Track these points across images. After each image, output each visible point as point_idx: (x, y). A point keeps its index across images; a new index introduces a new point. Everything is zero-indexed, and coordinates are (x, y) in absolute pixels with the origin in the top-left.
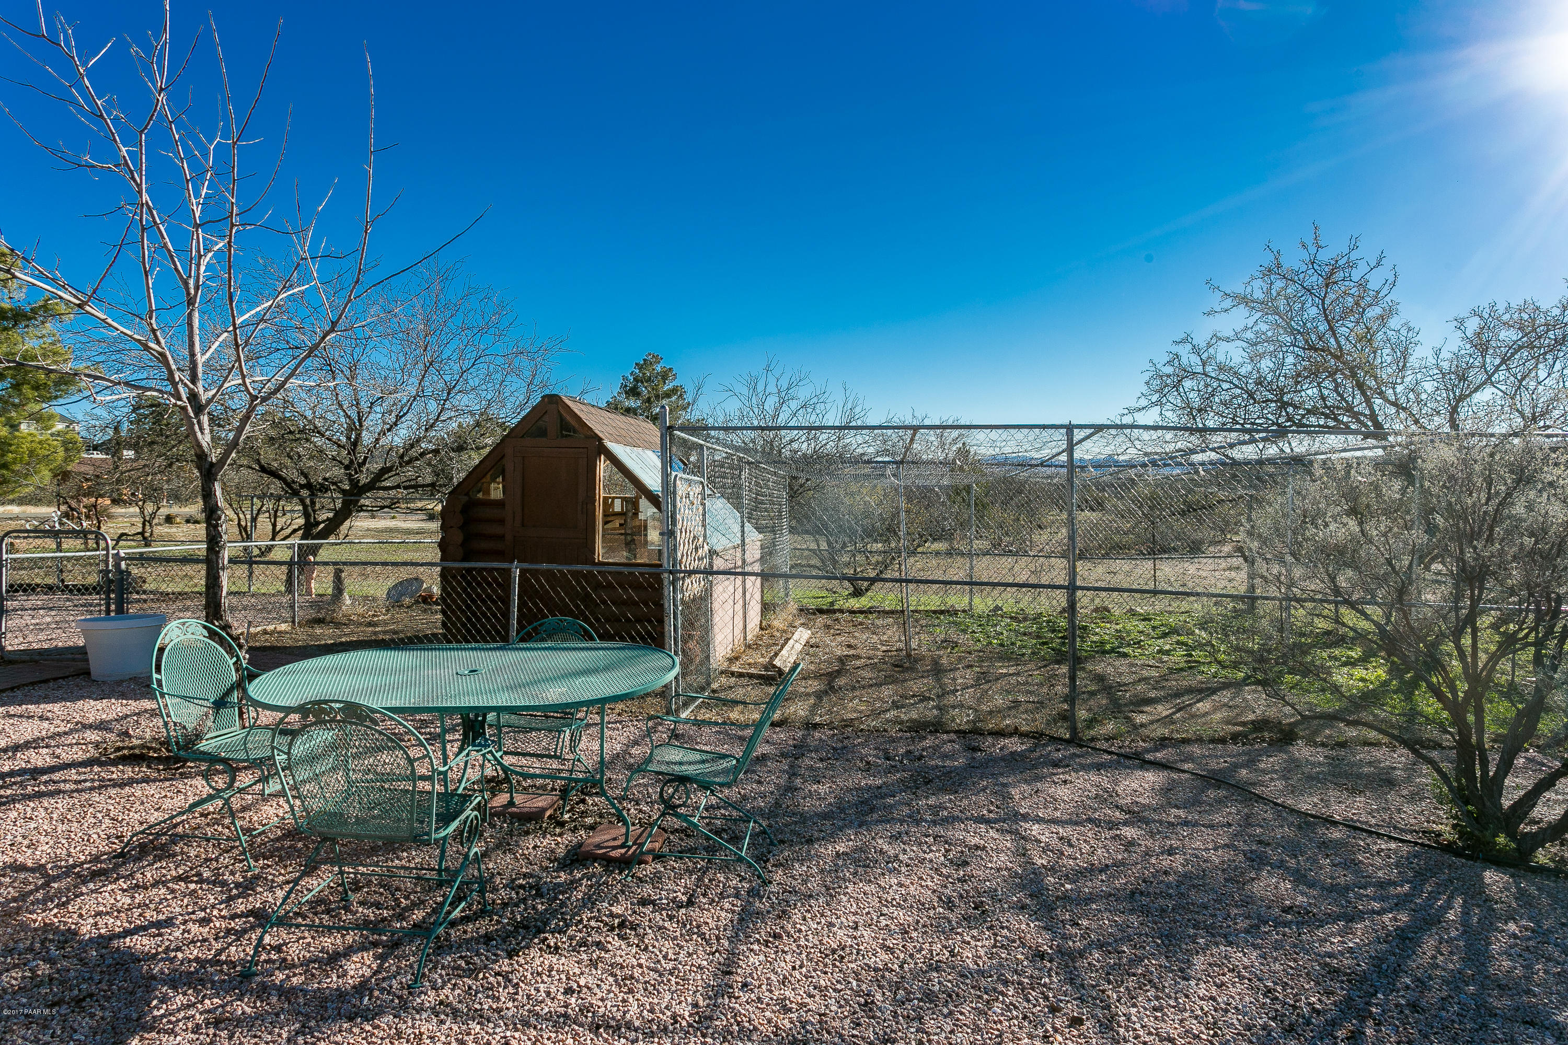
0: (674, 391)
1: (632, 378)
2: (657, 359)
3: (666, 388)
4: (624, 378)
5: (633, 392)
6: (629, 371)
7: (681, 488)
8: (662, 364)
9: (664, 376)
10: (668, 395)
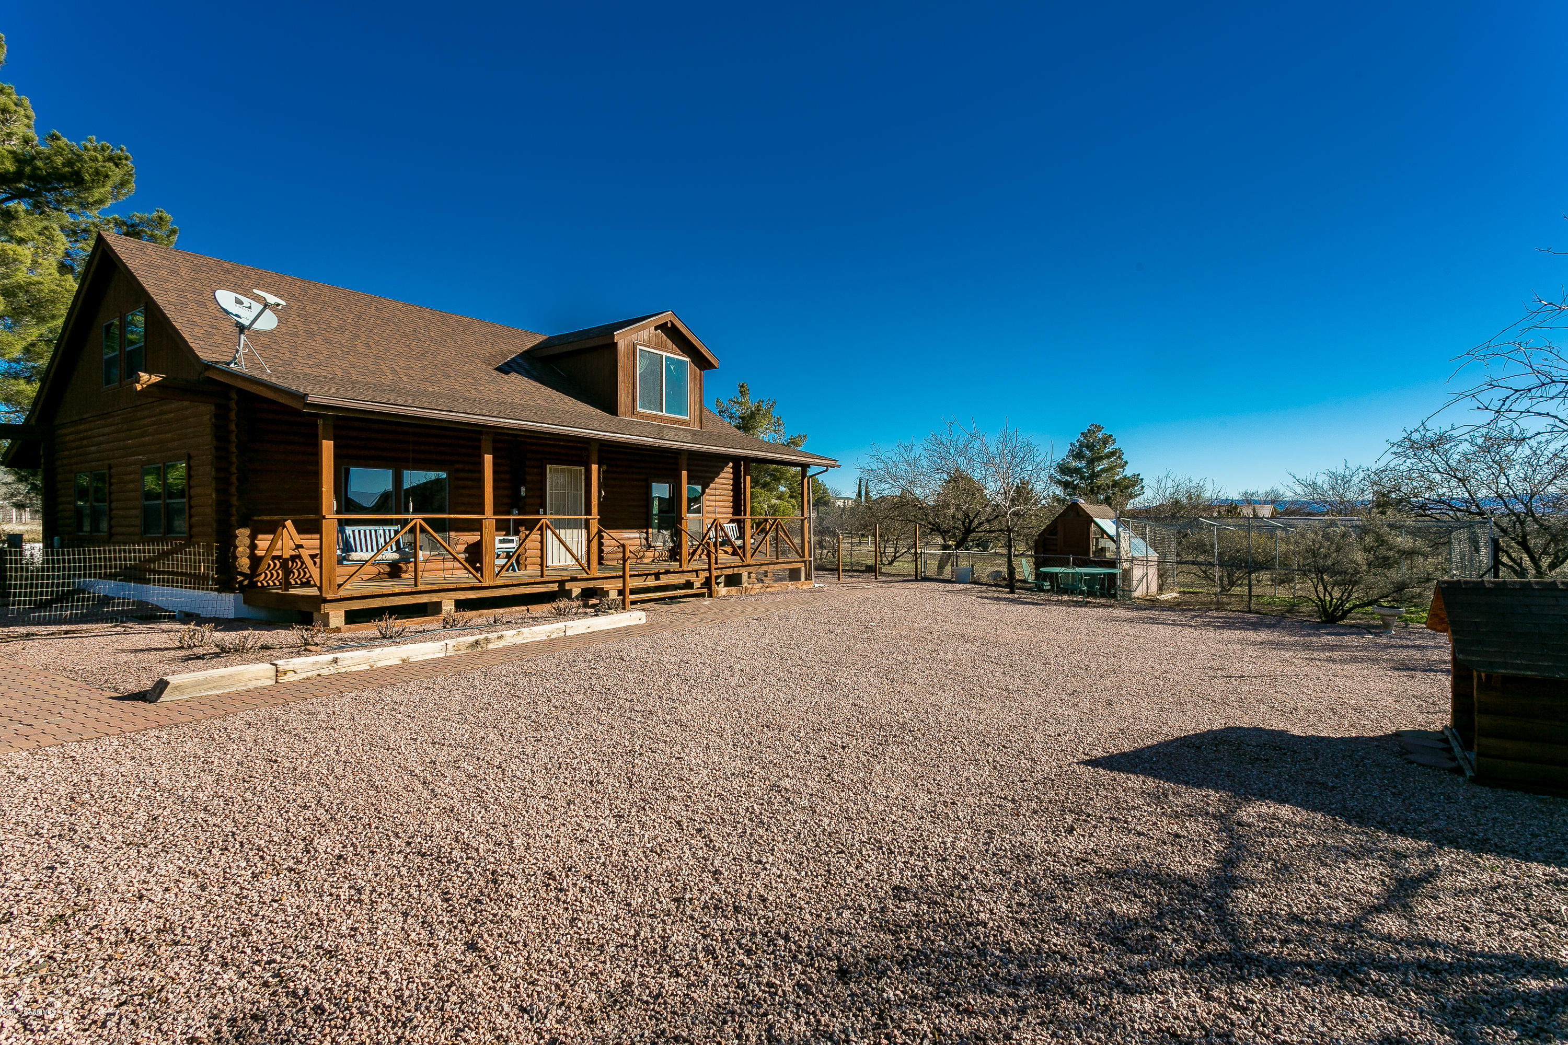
0: (1113, 453)
1: (1077, 444)
2: (1100, 428)
3: (1106, 451)
4: (1072, 444)
5: (1079, 456)
6: (1076, 438)
7: (1122, 535)
8: (1103, 432)
9: (1105, 441)
10: (1108, 456)
